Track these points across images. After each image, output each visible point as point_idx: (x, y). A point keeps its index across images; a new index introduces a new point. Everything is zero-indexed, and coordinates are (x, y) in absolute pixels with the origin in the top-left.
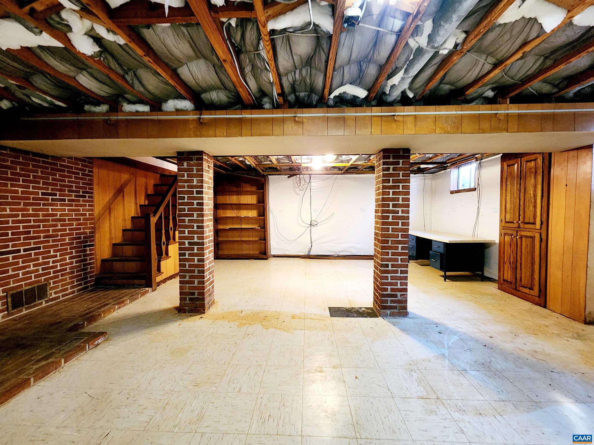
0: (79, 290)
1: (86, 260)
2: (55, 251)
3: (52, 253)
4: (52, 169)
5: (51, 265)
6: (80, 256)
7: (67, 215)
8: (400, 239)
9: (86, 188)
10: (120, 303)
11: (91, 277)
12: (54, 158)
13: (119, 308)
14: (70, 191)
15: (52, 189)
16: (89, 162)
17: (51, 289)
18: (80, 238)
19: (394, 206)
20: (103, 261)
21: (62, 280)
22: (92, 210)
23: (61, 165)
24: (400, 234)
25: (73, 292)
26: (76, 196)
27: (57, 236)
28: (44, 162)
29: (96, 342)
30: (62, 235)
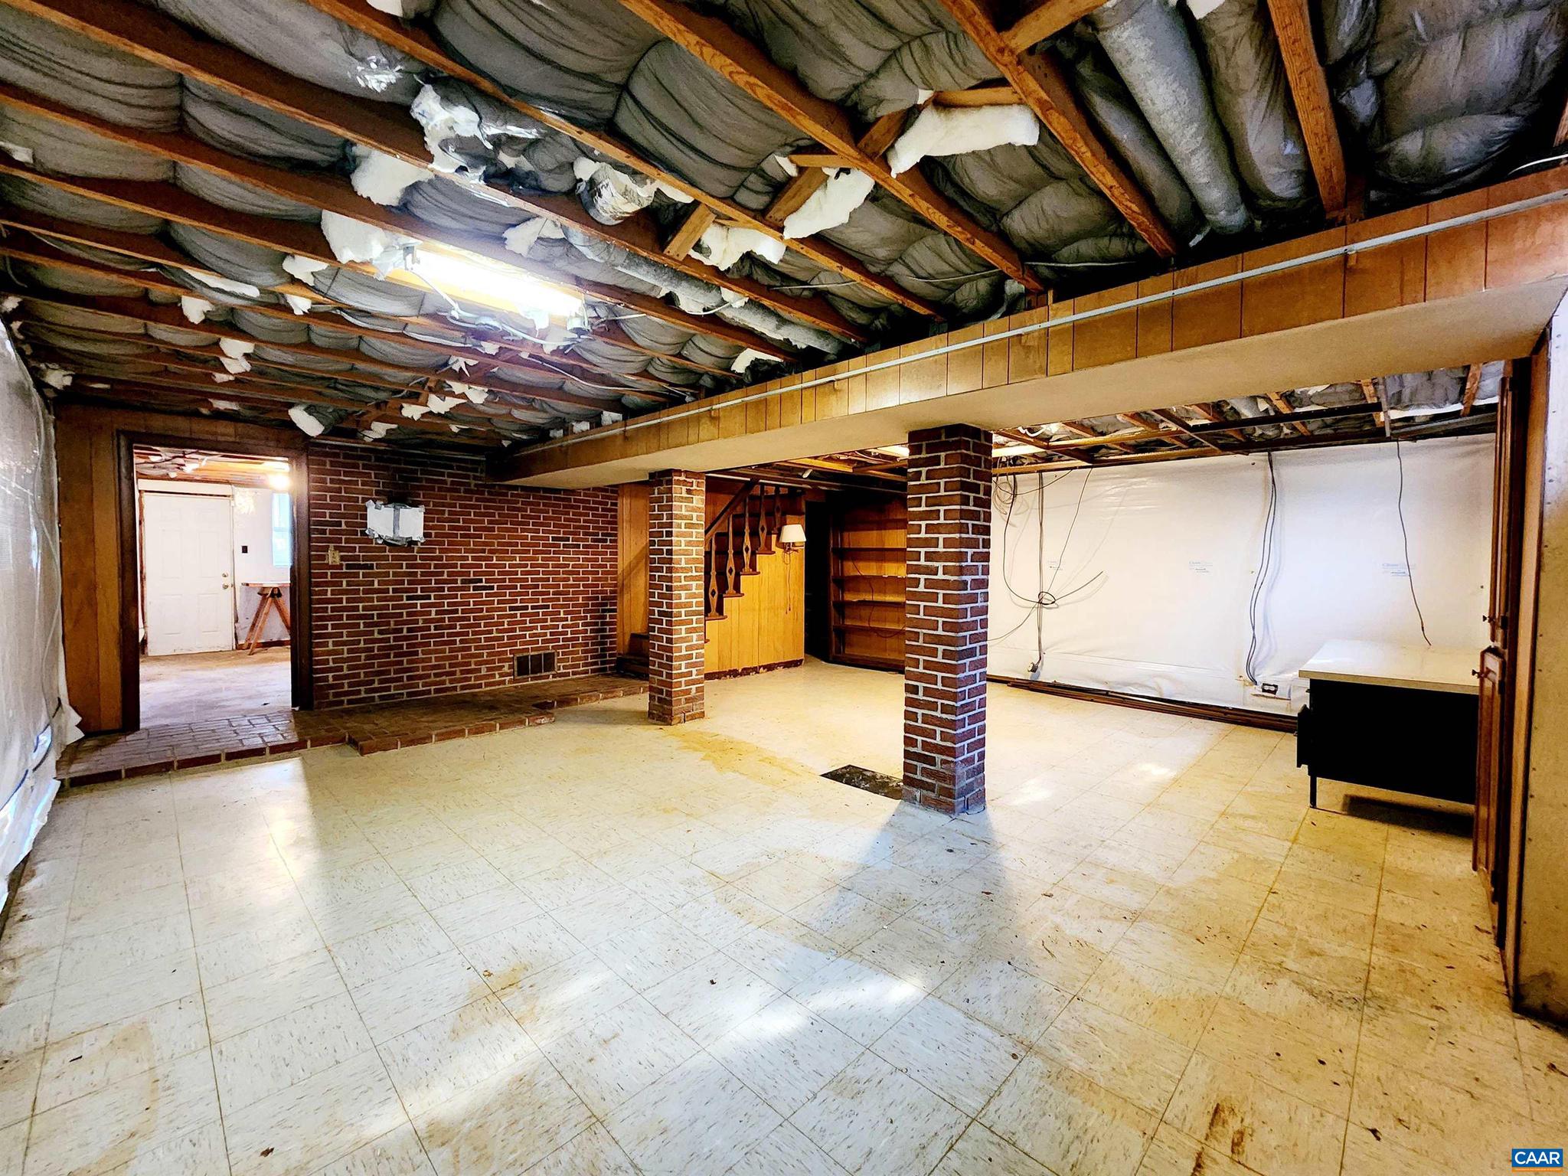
0: (593, 671)
1: (604, 630)
2: (566, 613)
3: (562, 615)
4: (565, 507)
5: (560, 630)
6: (596, 624)
7: (581, 566)
8: (940, 632)
9: (607, 529)
10: (610, 693)
11: (610, 655)
12: (566, 491)
13: (605, 698)
14: (585, 534)
15: (564, 533)
16: (612, 492)
17: (560, 661)
18: (597, 598)
19: (929, 557)
20: (633, 636)
21: (572, 653)
22: (616, 560)
23: (576, 500)
24: (941, 620)
25: (586, 672)
26: (594, 540)
27: (568, 593)
28: (556, 499)
29: (538, 721)
30: (574, 593)
